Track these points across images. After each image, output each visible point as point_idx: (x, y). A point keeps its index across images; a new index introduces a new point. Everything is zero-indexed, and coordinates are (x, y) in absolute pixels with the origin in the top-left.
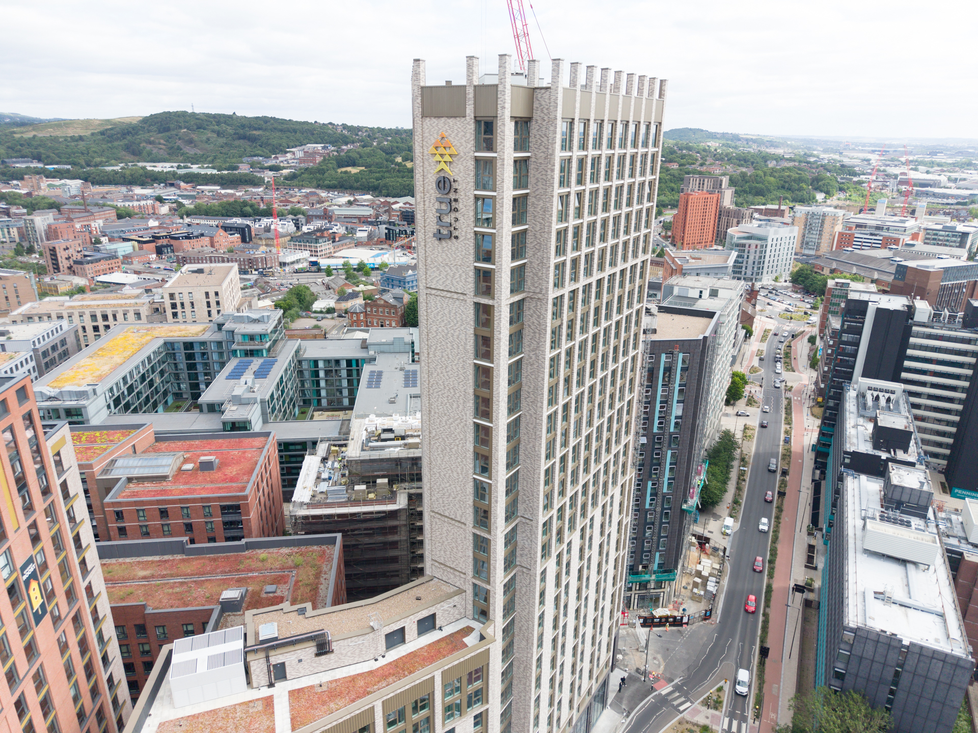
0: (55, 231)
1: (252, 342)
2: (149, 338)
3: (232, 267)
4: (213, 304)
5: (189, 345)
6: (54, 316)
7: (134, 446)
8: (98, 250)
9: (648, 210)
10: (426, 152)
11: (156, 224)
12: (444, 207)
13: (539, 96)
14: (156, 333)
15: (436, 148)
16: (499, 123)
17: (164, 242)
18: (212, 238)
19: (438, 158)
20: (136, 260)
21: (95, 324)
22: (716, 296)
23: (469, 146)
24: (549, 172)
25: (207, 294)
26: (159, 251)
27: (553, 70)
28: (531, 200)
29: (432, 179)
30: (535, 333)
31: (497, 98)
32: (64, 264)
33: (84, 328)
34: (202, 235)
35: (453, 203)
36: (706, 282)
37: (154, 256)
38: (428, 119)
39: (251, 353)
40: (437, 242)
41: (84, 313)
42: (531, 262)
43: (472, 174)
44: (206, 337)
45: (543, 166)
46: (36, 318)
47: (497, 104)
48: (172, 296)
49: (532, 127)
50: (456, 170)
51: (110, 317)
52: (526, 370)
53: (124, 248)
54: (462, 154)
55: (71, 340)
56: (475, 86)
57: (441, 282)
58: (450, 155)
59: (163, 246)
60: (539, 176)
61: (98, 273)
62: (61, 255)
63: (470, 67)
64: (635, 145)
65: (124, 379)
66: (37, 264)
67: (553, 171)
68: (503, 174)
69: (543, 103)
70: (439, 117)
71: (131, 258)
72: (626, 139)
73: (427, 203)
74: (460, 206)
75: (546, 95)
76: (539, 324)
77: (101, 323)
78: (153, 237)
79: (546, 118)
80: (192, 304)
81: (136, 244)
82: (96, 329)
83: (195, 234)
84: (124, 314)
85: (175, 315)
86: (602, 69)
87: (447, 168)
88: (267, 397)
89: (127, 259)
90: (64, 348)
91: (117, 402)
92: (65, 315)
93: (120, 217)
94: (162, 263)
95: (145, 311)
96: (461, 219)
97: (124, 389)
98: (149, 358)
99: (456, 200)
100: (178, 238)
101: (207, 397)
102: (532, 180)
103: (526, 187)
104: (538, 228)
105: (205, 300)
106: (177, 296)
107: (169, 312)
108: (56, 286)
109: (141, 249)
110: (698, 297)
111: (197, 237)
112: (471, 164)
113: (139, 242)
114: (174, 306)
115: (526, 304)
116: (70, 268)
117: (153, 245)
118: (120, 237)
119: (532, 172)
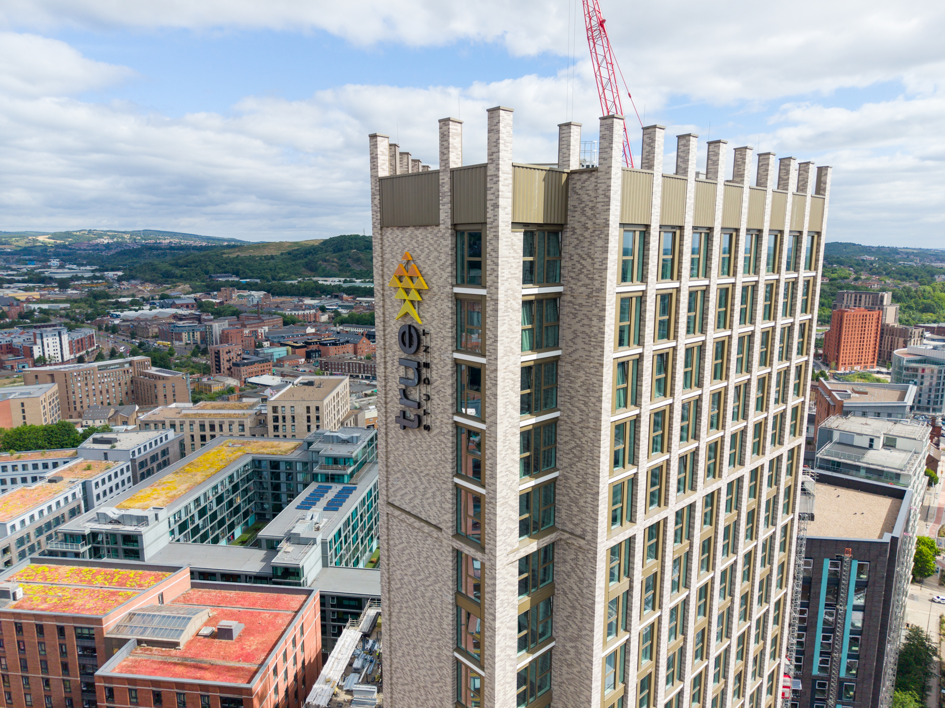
0: (227, 336)
1: (335, 466)
2: (240, 453)
3: (342, 380)
4: (313, 419)
5: (275, 464)
6: (168, 424)
7: (162, 595)
8: (257, 354)
9: (799, 368)
10: (387, 284)
11: (313, 330)
12: (411, 374)
13: (578, 185)
14: (248, 449)
15: (400, 279)
16: (490, 235)
17: (314, 347)
18: (355, 345)
19: (402, 294)
20: (287, 364)
21: (203, 433)
22: (894, 446)
23: (445, 275)
24: (595, 322)
25: (308, 408)
26: (308, 356)
27: (602, 137)
28: (564, 368)
29: (395, 328)
30: (573, 607)
31: (486, 189)
32: (225, 365)
33: (192, 436)
34: (348, 342)
35: (424, 371)
36: (878, 427)
37: (303, 360)
38: (389, 231)
39: (333, 478)
40: (402, 431)
41: (194, 422)
42: (566, 478)
43: (449, 323)
44: (295, 456)
45: (585, 310)
46: (152, 425)
47: (485, 200)
48: (275, 409)
49: (566, 242)
50: (427, 315)
51: (217, 428)
53: (280, 352)
54: (435, 289)
55: (174, 450)
56: (453, 171)
57: (407, 498)
58: (419, 292)
59: (312, 351)
60: (577, 327)
61: (251, 375)
62: (224, 357)
63: (444, 137)
64: (774, 267)
65: (197, 500)
66: (205, 364)
67: (602, 319)
68: (496, 327)
69: (585, 198)
70: (403, 226)
71: (283, 361)
72: (757, 259)
73: (389, 365)
74: (433, 374)
75: (590, 185)
76: (581, 594)
77: (208, 433)
78: (306, 343)
79: (590, 224)
80: (293, 417)
81: (290, 348)
82: (203, 438)
83: (342, 341)
84: (230, 425)
85: (276, 428)
86: (709, 143)
87: (414, 313)
88: (330, 537)
89: (280, 362)
90: (165, 458)
91: (183, 527)
92: (178, 424)
93: (286, 323)
94: (308, 367)
95: (248, 423)
96: (435, 398)
97: (195, 512)
98: (231, 477)
99: (427, 365)
100: (326, 345)
101: (269, 531)
102: (565, 333)
103: (556, 346)
104: (577, 419)
105: (305, 415)
106: (279, 409)
107: (271, 424)
108: (210, 386)
109: (294, 353)
110: (867, 446)
111: (343, 344)
112: (447, 307)
113: (293, 347)
114: (276, 419)
115: (558, 553)
116: (229, 369)
117: (305, 349)
118: (279, 342)
119: (565, 320)
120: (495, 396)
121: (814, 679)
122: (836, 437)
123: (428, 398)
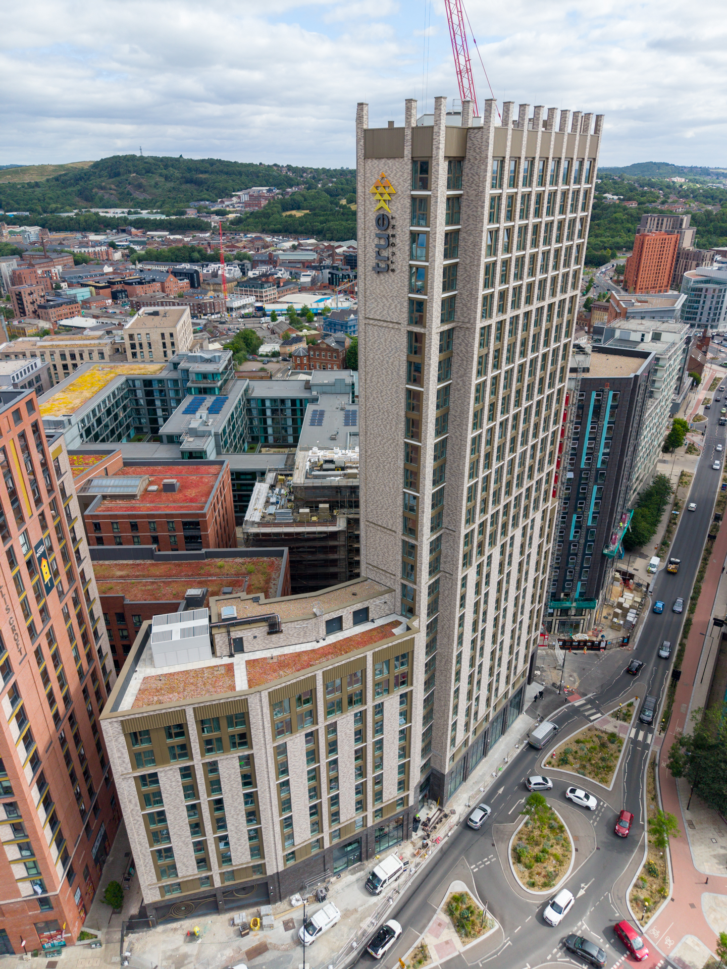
0: (20, 277)
1: (205, 381)
2: (113, 375)
3: (184, 310)
4: (168, 345)
5: (148, 383)
6: (28, 354)
7: (106, 469)
8: (59, 295)
9: (578, 246)
10: (367, 192)
11: (110, 269)
12: (382, 242)
13: (472, 135)
14: (119, 371)
15: (377, 188)
16: (434, 163)
17: (118, 287)
18: (162, 284)
19: (378, 197)
20: (94, 306)
21: (64, 362)
22: (659, 339)
23: (407, 185)
24: (479, 209)
25: (163, 335)
26: (114, 296)
27: (486, 110)
28: (462, 235)
29: (372, 216)
30: (462, 360)
31: (432, 139)
32: (29, 308)
33: (55, 366)
34: (154, 280)
35: (391, 239)
36: (650, 325)
37: (110, 301)
38: (370, 160)
39: (205, 391)
40: (375, 275)
41: (54, 352)
42: (461, 294)
43: (409, 211)
44: (164, 375)
45: (474, 203)
46: (13, 356)
47: (432, 145)
48: (131, 337)
49: (465, 166)
50: (394, 208)
51: (78, 357)
52: (454, 395)
53: (82, 293)
54: (400, 193)
55: (44, 377)
56: (413, 128)
57: (378, 313)
58: (389, 194)
59: (118, 292)
60: (470, 212)
61: (61, 317)
62: (27, 299)
63: (408, 109)
64: (566, 182)
65: (94, 411)
66: (5, 308)
67: (483, 207)
68: (436, 211)
69: (476, 143)
70: (379, 158)
71: (89, 303)
72: (557, 176)
73: (367, 239)
74: (397, 241)
75: (479, 135)
76: (467, 352)
77: (69, 362)
78: (108, 282)
79: (478, 157)
80: (150, 344)
81: (93, 289)
82: (65, 367)
83: (147, 279)
84: (90, 354)
85: (134, 355)
86: (535, 107)
87: (386, 207)
88: (220, 431)
89: (86, 304)
90: (39, 384)
91: (88, 432)
92: (38, 354)
93: (77, 263)
94: (117, 308)
95: (107, 351)
96: (398, 253)
97: (93, 421)
98: (114, 393)
99: (393, 236)
100: (131, 284)
101: (166, 429)
102: (463, 216)
103: (458, 224)
104: (468, 262)
105: (161, 342)
106: (136, 337)
107: (129, 352)
108: (23, 329)
109: (98, 294)
110: (639, 340)
111: (149, 282)
112: (408, 202)
113: (96, 287)
114: (133, 346)
115: (456, 333)
116: (35, 312)
117: (109, 290)
118: (78, 283)
119: (464, 209)
120: (435, 246)
121: (582, 470)
122: (617, 334)
123: (394, 254)
